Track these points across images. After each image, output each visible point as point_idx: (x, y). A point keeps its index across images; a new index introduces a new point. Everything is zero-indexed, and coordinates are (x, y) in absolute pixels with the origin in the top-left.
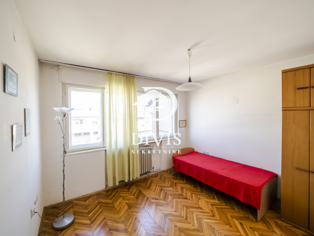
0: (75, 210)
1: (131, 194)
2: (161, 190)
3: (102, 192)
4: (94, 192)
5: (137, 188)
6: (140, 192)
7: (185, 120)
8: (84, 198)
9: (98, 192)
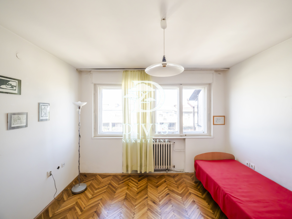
0: (92, 182)
1: (137, 186)
2: (168, 194)
3: (119, 175)
4: (113, 173)
5: (147, 183)
6: (147, 187)
7: (224, 116)
8: (105, 175)
9: (116, 174)
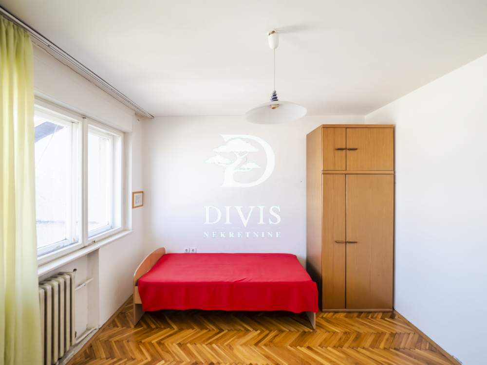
7: (142, 192)
